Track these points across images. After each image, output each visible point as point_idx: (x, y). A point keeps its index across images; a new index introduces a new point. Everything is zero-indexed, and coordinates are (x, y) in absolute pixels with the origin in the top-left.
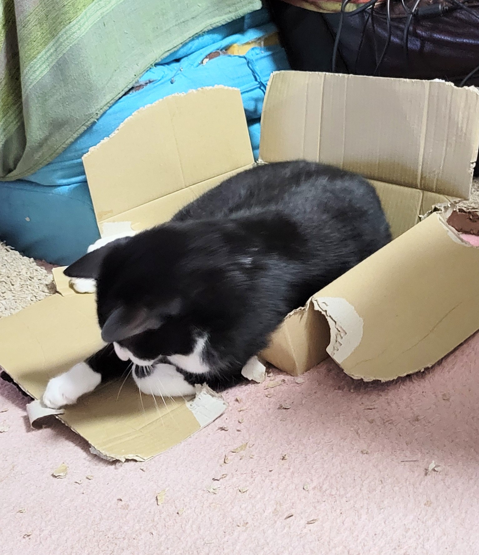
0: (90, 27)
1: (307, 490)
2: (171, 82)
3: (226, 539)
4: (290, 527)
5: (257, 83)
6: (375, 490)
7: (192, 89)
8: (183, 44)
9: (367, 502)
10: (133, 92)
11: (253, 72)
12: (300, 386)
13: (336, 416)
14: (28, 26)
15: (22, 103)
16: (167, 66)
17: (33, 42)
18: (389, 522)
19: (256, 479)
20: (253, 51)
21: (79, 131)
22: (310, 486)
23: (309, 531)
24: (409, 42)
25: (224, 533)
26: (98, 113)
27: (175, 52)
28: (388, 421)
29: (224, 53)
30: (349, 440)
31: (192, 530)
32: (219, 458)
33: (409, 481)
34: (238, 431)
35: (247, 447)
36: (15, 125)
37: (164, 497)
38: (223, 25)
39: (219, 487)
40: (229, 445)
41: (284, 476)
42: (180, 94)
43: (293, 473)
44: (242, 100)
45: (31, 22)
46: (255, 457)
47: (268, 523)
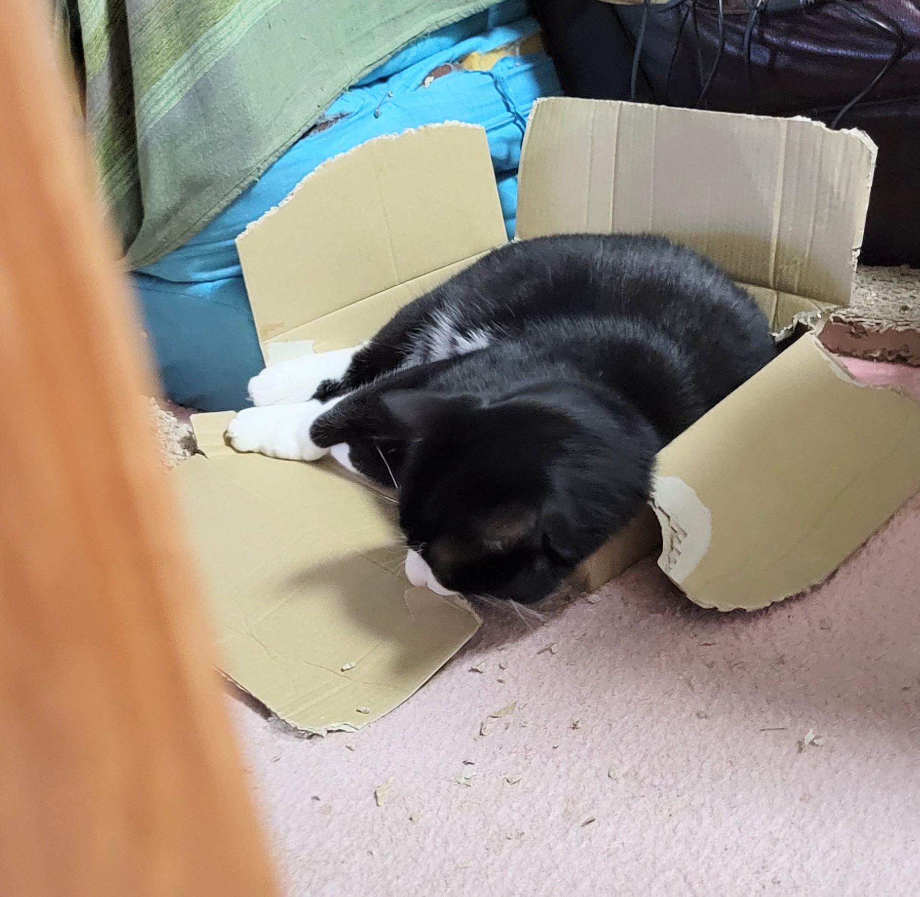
0: (247, 30)
1: (614, 777)
2: (375, 115)
3: (490, 860)
4: (590, 840)
5: (510, 114)
6: (722, 777)
7: (409, 127)
8: (393, 54)
9: (711, 796)
10: (315, 133)
11: (504, 96)
12: (595, 607)
13: (654, 657)
14: (147, 29)
15: (136, 150)
16: (367, 89)
17: (154, 55)
18: (746, 829)
19: (533, 761)
20: (503, 64)
21: (229, 195)
22: (619, 772)
23: (621, 845)
24: (752, 53)
25: (486, 851)
26: (261, 167)
27: (381, 67)
28: (736, 664)
29: (459, 68)
30: (676, 695)
31: (436, 847)
32: (471, 726)
33: (775, 762)
34: (501, 681)
35: (516, 709)
36: (125, 185)
37: (387, 792)
38: (455, 23)
39: (475, 776)
40: (487, 706)
41: (577, 755)
42: (390, 136)
43: (591, 750)
44: (487, 143)
45: (153, 22)
46: (529, 725)
47: (555, 832)
